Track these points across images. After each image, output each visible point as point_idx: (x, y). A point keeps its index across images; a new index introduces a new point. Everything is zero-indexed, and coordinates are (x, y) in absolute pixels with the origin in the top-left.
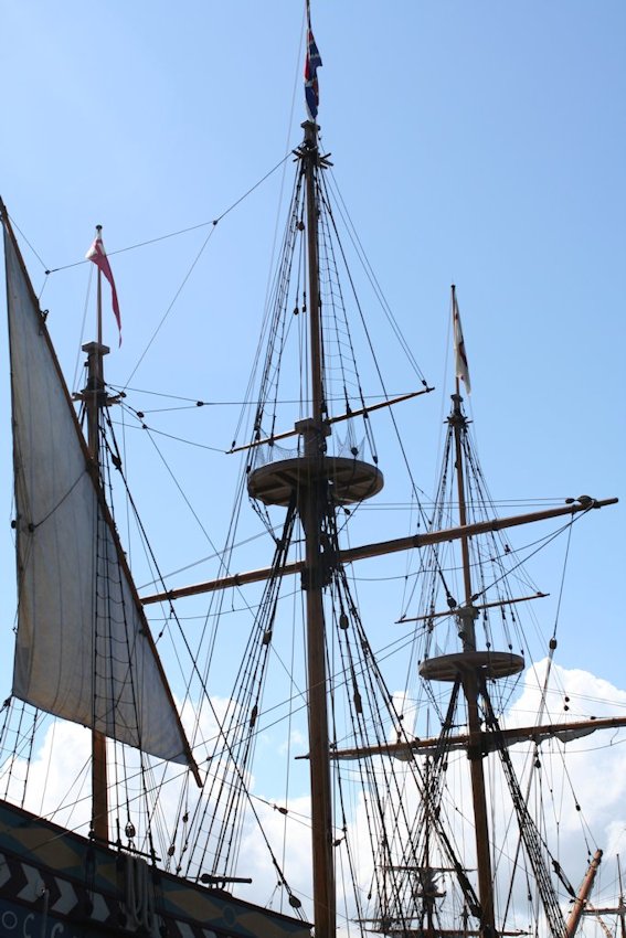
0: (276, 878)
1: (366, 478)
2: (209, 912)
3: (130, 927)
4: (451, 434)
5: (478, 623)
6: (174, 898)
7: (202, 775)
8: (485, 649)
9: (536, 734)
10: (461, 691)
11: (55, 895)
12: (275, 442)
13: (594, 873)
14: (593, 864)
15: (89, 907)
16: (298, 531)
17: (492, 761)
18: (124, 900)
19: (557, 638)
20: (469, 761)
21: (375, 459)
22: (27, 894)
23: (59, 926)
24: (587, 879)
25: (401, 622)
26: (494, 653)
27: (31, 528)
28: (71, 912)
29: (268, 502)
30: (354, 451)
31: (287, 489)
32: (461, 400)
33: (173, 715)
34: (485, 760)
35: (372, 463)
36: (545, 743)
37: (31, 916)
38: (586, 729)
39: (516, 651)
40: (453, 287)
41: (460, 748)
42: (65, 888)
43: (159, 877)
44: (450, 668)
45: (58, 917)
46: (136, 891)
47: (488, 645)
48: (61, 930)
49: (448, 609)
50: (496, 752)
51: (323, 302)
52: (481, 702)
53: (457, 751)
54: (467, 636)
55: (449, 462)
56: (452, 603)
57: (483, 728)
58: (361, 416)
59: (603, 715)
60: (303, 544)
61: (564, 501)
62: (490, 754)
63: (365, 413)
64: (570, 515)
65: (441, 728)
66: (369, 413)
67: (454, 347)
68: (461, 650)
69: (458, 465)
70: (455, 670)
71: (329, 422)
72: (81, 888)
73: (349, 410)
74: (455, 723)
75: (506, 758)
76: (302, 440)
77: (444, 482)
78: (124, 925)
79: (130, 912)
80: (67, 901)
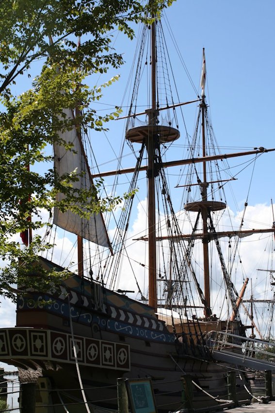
0: (138, 290)
1: (174, 134)
2: (121, 304)
3: (96, 309)
4: (200, 111)
5: (209, 189)
6: (110, 298)
7: (114, 251)
8: (211, 200)
9: (229, 234)
10: (201, 216)
11: (71, 297)
12: (136, 116)
13: (245, 287)
14: (245, 283)
15: (83, 302)
16: (145, 154)
17: (212, 244)
18: (94, 299)
19: (248, 202)
20: (203, 244)
21: (178, 127)
22: (62, 297)
23: (72, 308)
24: (243, 289)
25: (176, 187)
26: (215, 202)
27: (59, 159)
28: (76, 303)
29: (133, 141)
30: (170, 124)
31: (142, 136)
32: (205, 97)
33: (104, 229)
34: (209, 244)
35: (176, 128)
36: (233, 238)
37: (63, 305)
38: (249, 233)
39: (223, 201)
40: (204, 49)
41: (199, 238)
42: (74, 294)
43: (105, 291)
44: (197, 207)
45: (72, 305)
46: (97, 297)
47: (213, 199)
48: (73, 310)
49: (198, 183)
50: (214, 240)
51: (158, 60)
52: (208, 221)
53: (198, 240)
54: (204, 194)
55: (199, 123)
56: (199, 181)
57: (209, 231)
58: (172, 108)
59: (256, 228)
60: (147, 159)
61: (253, 149)
62: (211, 241)
63: (174, 107)
64: (255, 154)
65: (192, 230)
66: (175, 108)
67: (202, 74)
68: (201, 200)
69: (203, 124)
70: (199, 207)
71: (158, 110)
72: (79, 294)
73: (168, 106)
74: (198, 229)
75: (218, 243)
76: (148, 117)
77: (197, 131)
78: (94, 308)
79: (96, 303)
80: (74, 300)
